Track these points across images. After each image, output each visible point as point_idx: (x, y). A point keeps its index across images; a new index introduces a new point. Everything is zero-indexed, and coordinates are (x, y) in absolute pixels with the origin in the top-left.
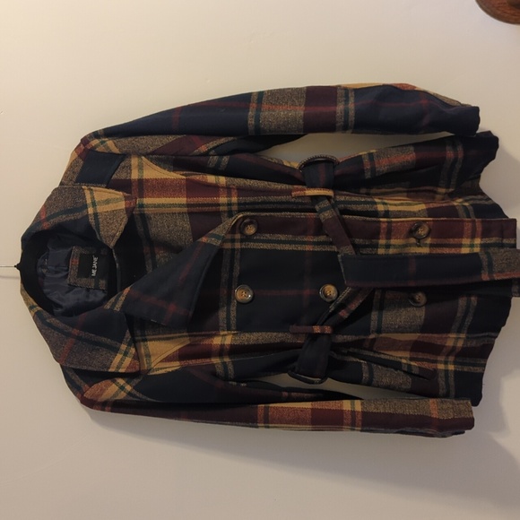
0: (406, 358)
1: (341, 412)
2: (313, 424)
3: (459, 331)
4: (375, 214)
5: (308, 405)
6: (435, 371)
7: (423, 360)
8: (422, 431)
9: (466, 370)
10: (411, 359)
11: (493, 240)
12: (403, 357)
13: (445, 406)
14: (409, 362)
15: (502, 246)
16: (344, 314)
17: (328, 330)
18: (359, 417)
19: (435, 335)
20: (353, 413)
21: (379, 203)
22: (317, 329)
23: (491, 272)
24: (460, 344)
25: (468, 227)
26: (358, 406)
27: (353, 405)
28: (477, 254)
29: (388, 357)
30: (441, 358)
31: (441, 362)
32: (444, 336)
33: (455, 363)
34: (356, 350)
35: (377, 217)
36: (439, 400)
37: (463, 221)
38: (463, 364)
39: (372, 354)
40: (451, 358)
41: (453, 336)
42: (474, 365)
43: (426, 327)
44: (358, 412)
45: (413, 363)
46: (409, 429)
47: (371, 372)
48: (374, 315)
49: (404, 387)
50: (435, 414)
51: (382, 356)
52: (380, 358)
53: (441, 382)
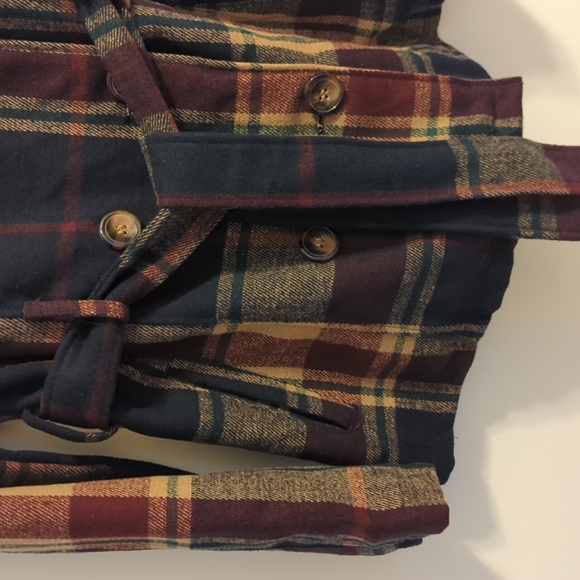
0: (294, 382)
1: (144, 502)
2: (73, 536)
3: (406, 320)
4: (225, 51)
5: (65, 490)
6: (357, 411)
7: (330, 386)
8: (332, 541)
9: (419, 407)
10: (307, 384)
11: (476, 119)
12: (288, 378)
13: (381, 481)
14: (302, 391)
15: (493, 131)
16: (154, 274)
17: (114, 308)
18: (186, 513)
19: (357, 327)
20: (172, 504)
21: (233, 29)
22: (88, 308)
23: (475, 181)
24: (408, 349)
25: (423, 90)
26: (184, 488)
27: (172, 487)
28: (444, 143)
29: (257, 380)
30: (368, 383)
31: (368, 392)
32: (376, 329)
33: (397, 393)
34: (186, 365)
35: (228, 58)
36: (367, 469)
37: (411, 78)
38: (412, 395)
39: (221, 373)
40: (389, 384)
41: (394, 329)
42: (435, 398)
43: (337, 308)
44: (184, 501)
45: (310, 393)
46: (301, 538)
47: (218, 411)
48: (225, 281)
49: (291, 443)
50: (360, 501)
51: (244, 377)
52: (239, 381)
53: (371, 433)
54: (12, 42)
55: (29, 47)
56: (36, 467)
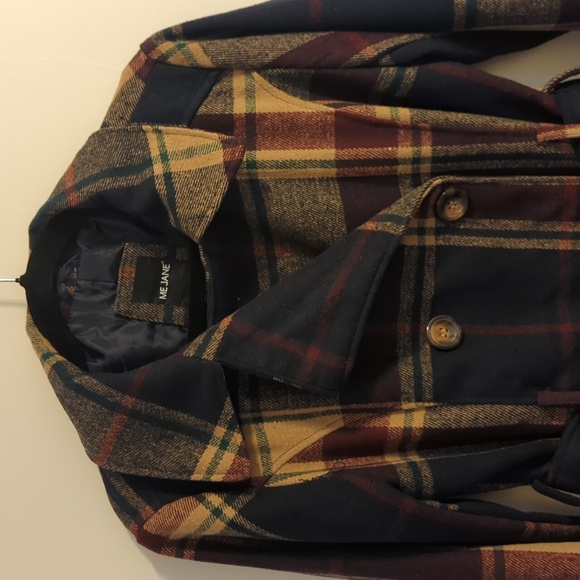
54: (517, 178)
55: (531, 181)
56: (546, 526)
